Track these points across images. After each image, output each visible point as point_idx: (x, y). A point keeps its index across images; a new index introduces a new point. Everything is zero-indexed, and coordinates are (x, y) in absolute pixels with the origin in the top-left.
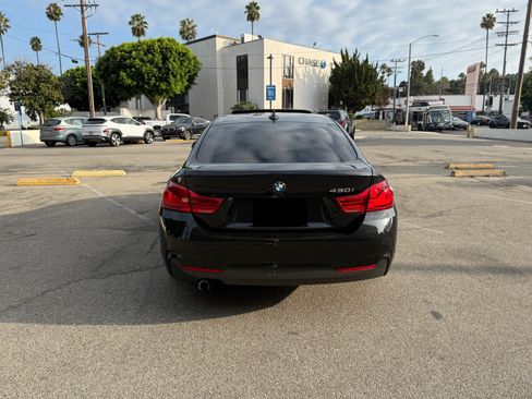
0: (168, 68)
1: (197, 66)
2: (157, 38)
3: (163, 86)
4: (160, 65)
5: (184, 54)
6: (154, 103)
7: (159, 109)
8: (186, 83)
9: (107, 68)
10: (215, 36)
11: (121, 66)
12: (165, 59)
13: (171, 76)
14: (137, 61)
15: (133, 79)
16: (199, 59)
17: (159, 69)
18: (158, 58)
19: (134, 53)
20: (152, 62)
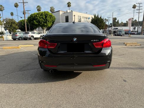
0: (47, 19)
1: (55, 19)
2: (44, 11)
3: (45, 24)
5: (51, 16)
6: (43, 29)
7: (44, 31)
8: (52, 24)
9: (30, 19)
10: (59, 11)
11: (34, 19)
12: (46, 17)
13: (48, 22)
14: (38, 18)
15: (37, 22)
16: (55, 17)
17: (44, 20)
18: (44, 17)
19: (37, 15)
20: (42, 18)
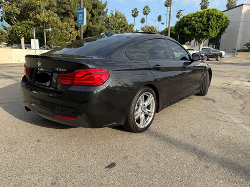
0: (209, 25)
1: (227, 22)
3: (205, 34)
4: (205, 23)
5: (220, 16)
6: (200, 42)
7: (202, 45)
8: (218, 32)
9: (179, 26)
10: (243, 5)
11: (186, 25)
12: (209, 19)
13: (210, 29)
14: (194, 22)
15: (190, 31)
16: (229, 18)
17: (204, 25)
18: (205, 20)
19: (193, 18)
20: (201, 22)
